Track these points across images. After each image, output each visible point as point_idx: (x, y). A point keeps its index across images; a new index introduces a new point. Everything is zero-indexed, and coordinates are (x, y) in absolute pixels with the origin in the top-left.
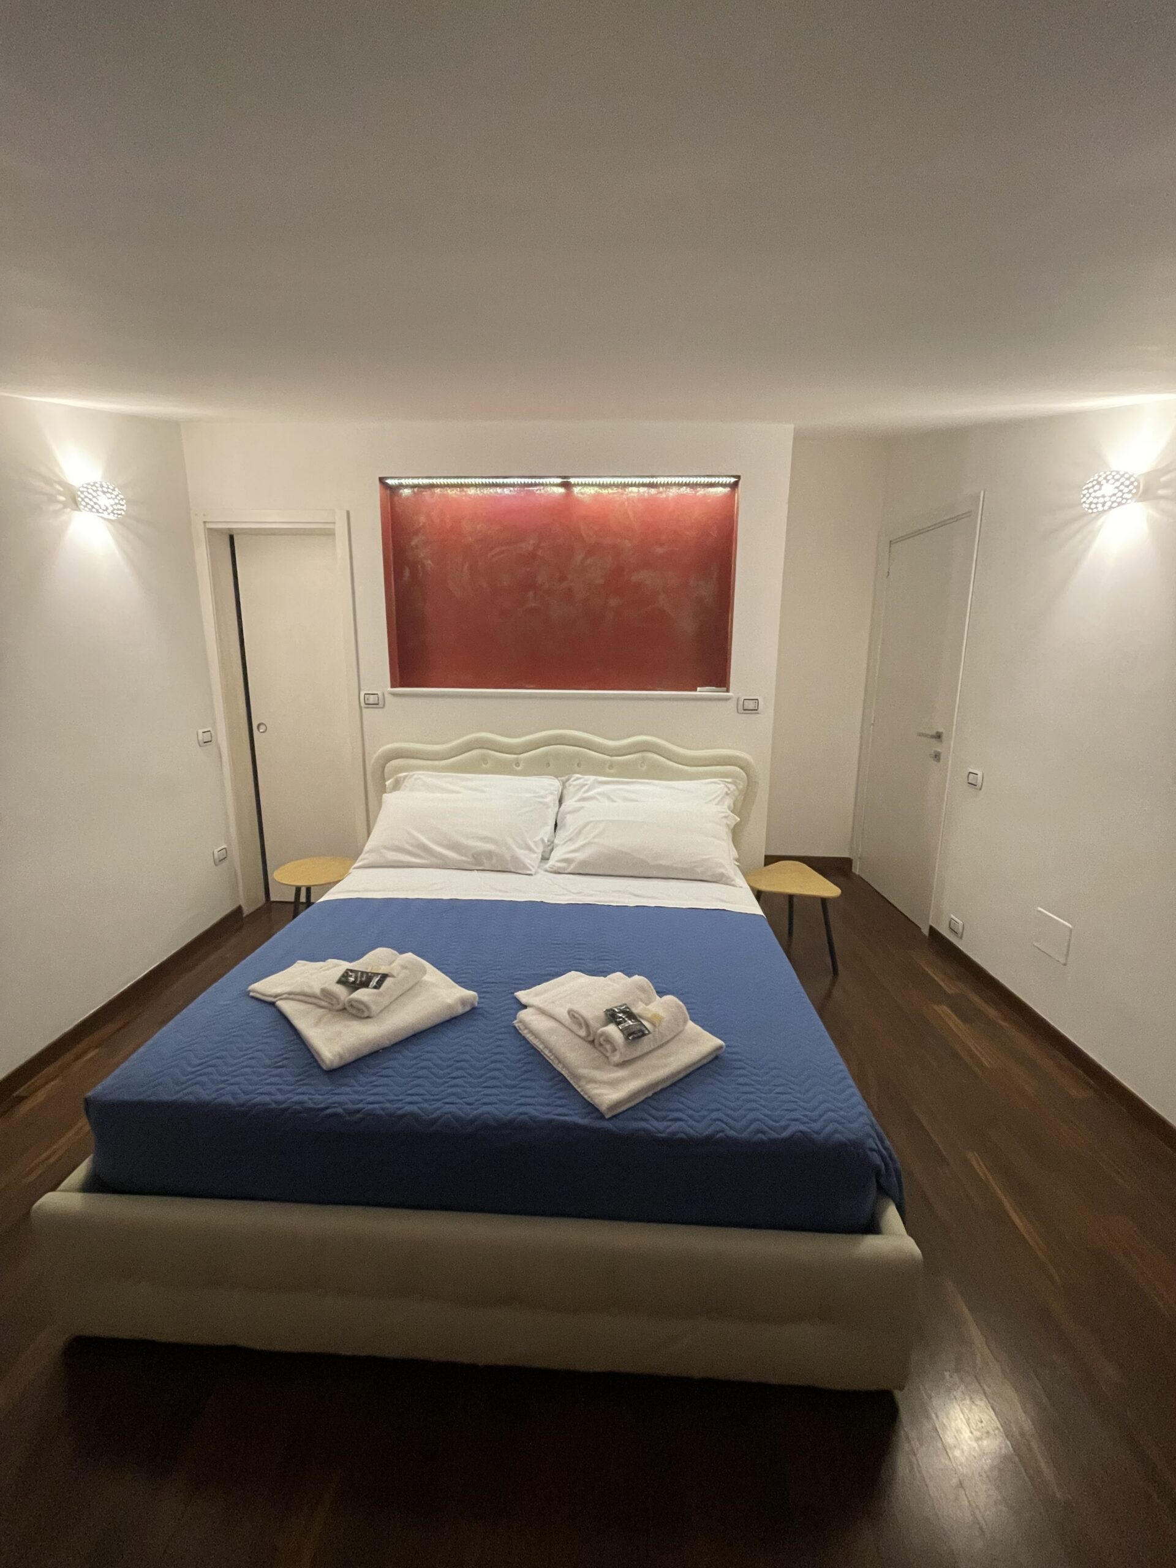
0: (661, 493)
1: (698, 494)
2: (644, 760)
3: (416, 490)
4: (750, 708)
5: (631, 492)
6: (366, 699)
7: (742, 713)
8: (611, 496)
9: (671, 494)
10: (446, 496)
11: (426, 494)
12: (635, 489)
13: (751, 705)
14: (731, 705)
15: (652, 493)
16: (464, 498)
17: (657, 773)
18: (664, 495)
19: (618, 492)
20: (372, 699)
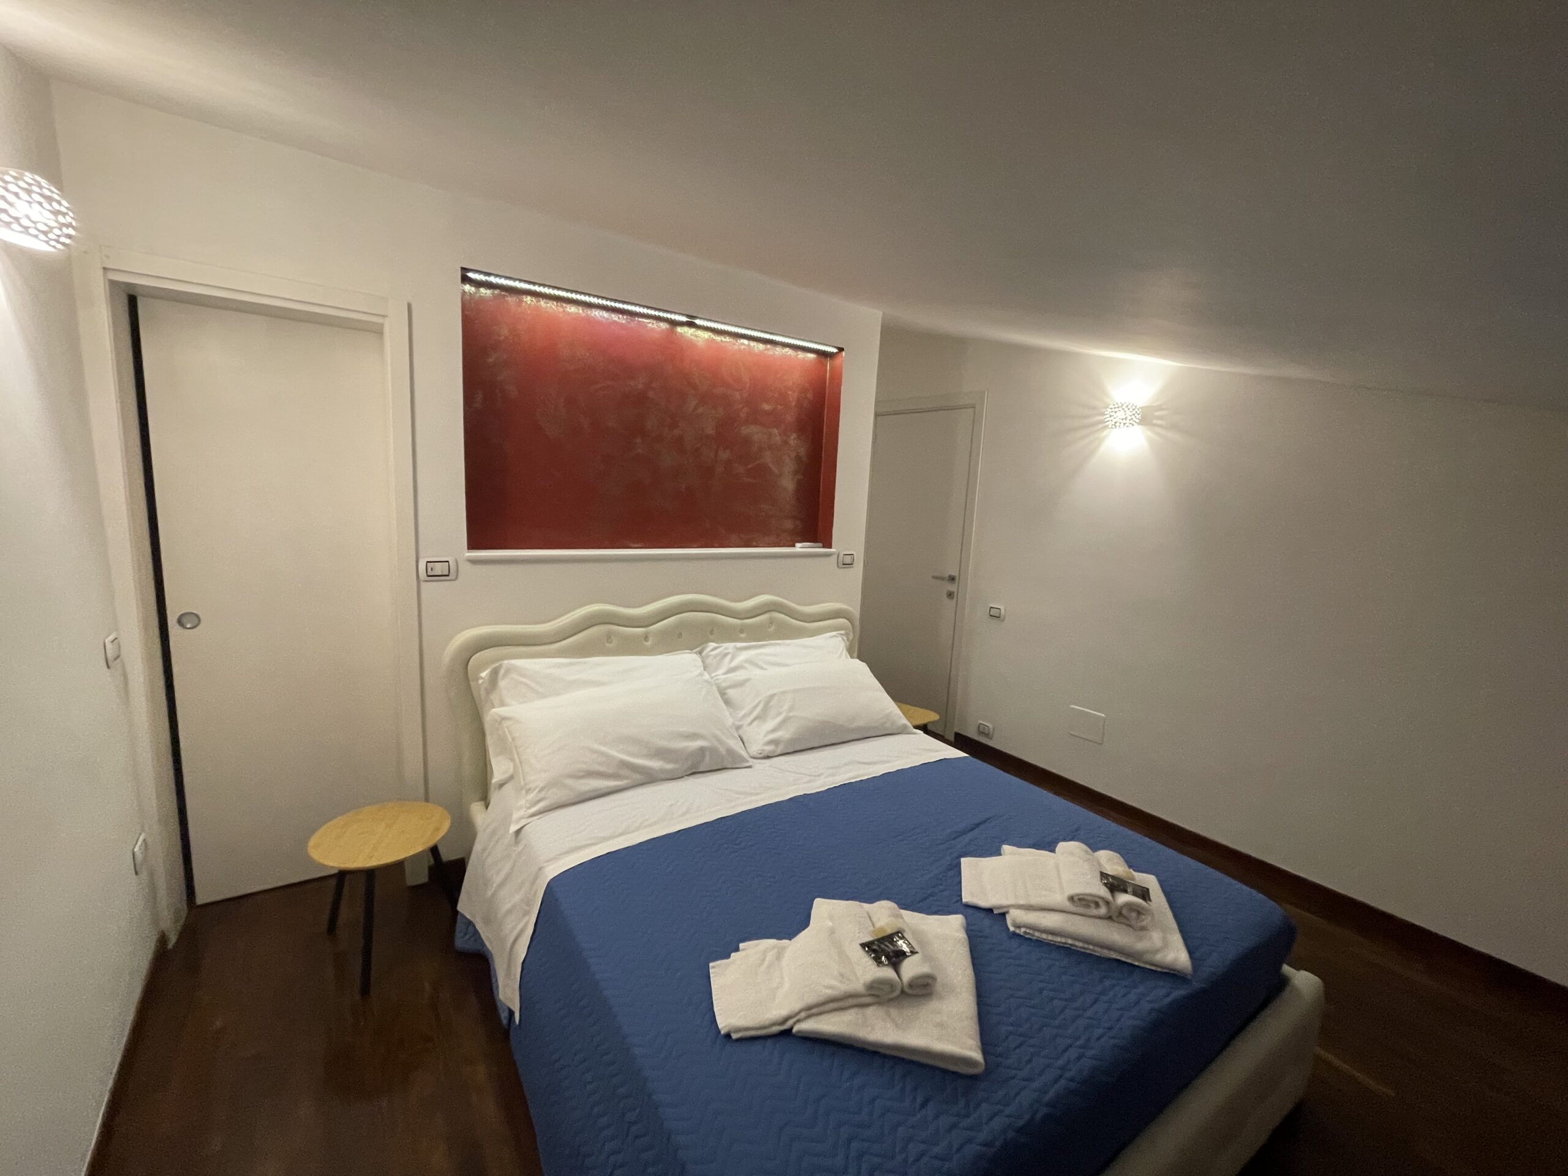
0: (768, 350)
1: (799, 356)
2: (771, 621)
3: (497, 292)
4: (846, 564)
5: (743, 344)
6: (429, 570)
7: (842, 568)
8: (723, 345)
9: (777, 353)
10: (538, 308)
11: (511, 299)
12: (746, 342)
13: (848, 560)
14: (834, 559)
15: (761, 349)
16: (561, 315)
17: (784, 633)
18: (771, 353)
19: (730, 342)
20: (439, 569)
